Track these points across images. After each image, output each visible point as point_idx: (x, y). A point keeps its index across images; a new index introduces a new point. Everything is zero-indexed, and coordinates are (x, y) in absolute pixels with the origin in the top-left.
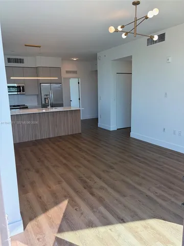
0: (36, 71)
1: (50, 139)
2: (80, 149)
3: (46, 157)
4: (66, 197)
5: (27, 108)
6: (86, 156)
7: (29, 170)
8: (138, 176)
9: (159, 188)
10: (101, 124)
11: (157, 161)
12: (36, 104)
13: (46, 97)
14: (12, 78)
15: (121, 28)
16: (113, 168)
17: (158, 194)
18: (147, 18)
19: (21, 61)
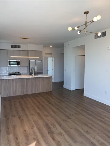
0: (27, 53)
1: (32, 94)
2: (50, 103)
3: (27, 107)
4: (34, 139)
5: (20, 74)
6: (53, 108)
7: (14, 116)
8: (87, 125)
9: (101, 137)
10: (65, 86)
11: (101, 115)
12: (26, 72)
13: (32, 68)
14: (11, 57)
15: (77, 28)
16: (69, 119)
17: (100, 142)
18: (93, 21)
19: (19, 47)
